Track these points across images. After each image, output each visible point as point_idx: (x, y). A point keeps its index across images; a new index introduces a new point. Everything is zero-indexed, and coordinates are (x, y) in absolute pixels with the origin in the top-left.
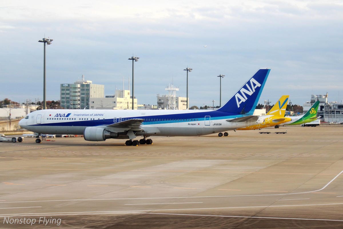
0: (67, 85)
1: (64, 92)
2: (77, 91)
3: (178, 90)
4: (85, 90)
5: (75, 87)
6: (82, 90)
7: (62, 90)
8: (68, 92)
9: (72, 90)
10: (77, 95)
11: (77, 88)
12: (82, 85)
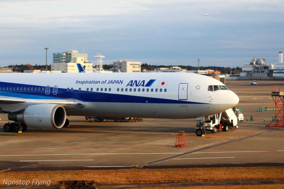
0: (57, 54)
1: (55, 59)
2: (63, 58)
3: (104, 57)
4: (69, 57)
5: (62, 55)
6: (67, 57)
7: (54, 57)
8: (58, 59)
9: (61, 58)
10: (63, 61)
11: (63, 56)
12: (67, 54)
